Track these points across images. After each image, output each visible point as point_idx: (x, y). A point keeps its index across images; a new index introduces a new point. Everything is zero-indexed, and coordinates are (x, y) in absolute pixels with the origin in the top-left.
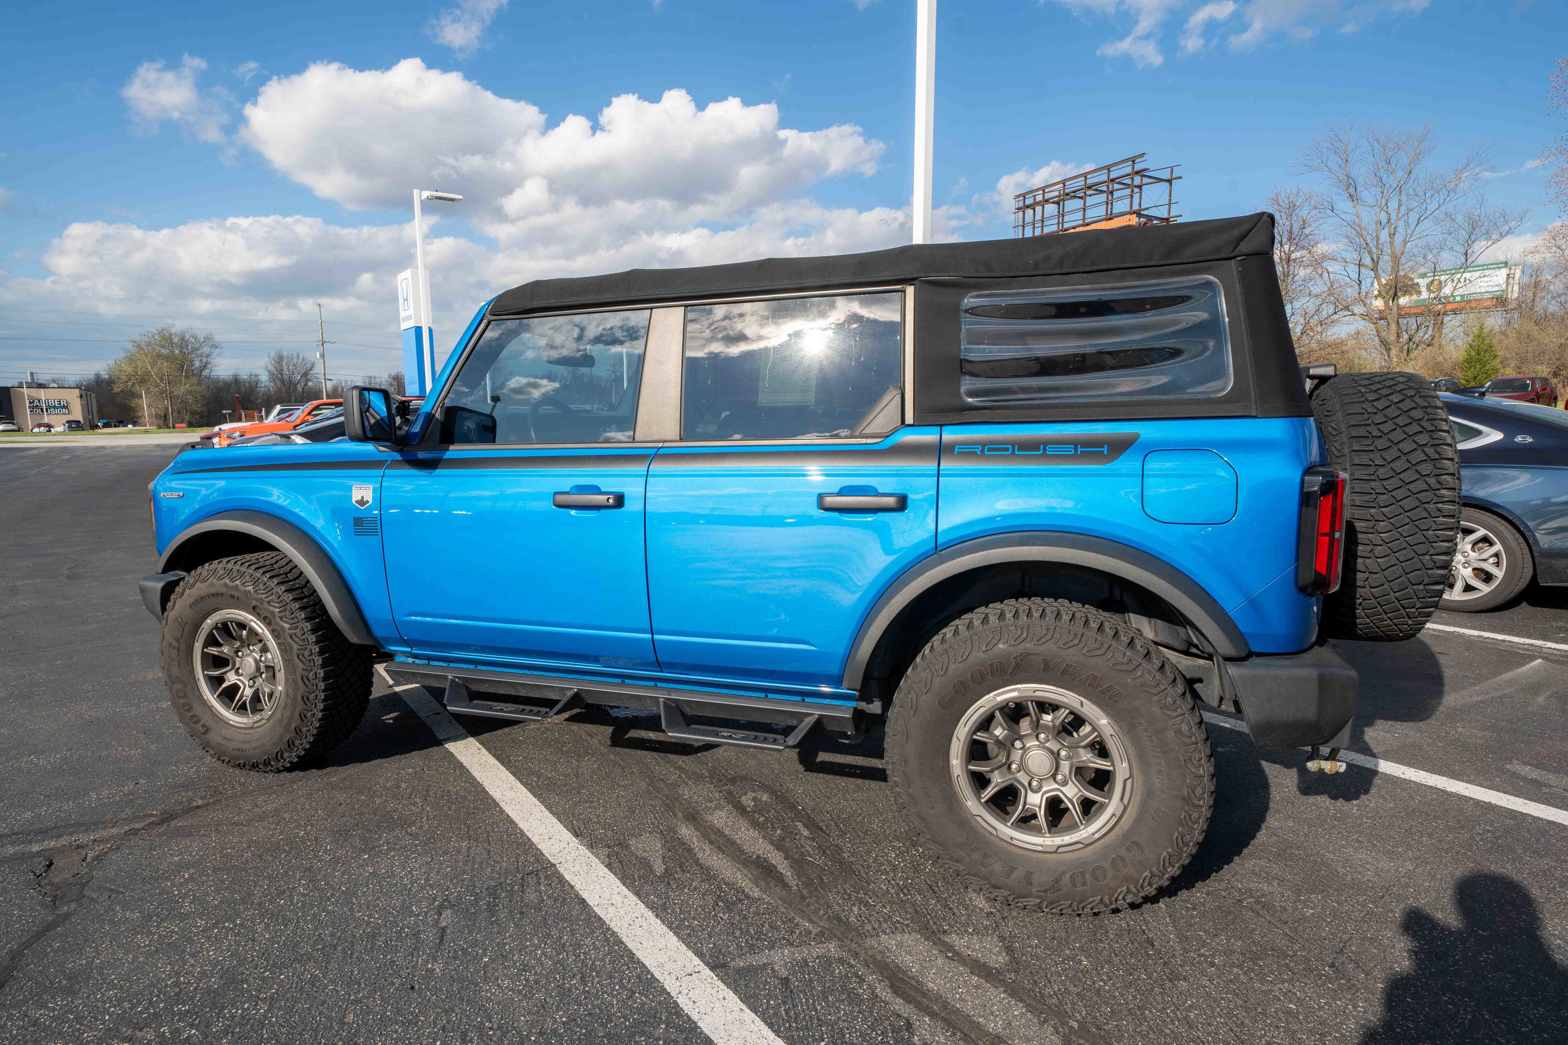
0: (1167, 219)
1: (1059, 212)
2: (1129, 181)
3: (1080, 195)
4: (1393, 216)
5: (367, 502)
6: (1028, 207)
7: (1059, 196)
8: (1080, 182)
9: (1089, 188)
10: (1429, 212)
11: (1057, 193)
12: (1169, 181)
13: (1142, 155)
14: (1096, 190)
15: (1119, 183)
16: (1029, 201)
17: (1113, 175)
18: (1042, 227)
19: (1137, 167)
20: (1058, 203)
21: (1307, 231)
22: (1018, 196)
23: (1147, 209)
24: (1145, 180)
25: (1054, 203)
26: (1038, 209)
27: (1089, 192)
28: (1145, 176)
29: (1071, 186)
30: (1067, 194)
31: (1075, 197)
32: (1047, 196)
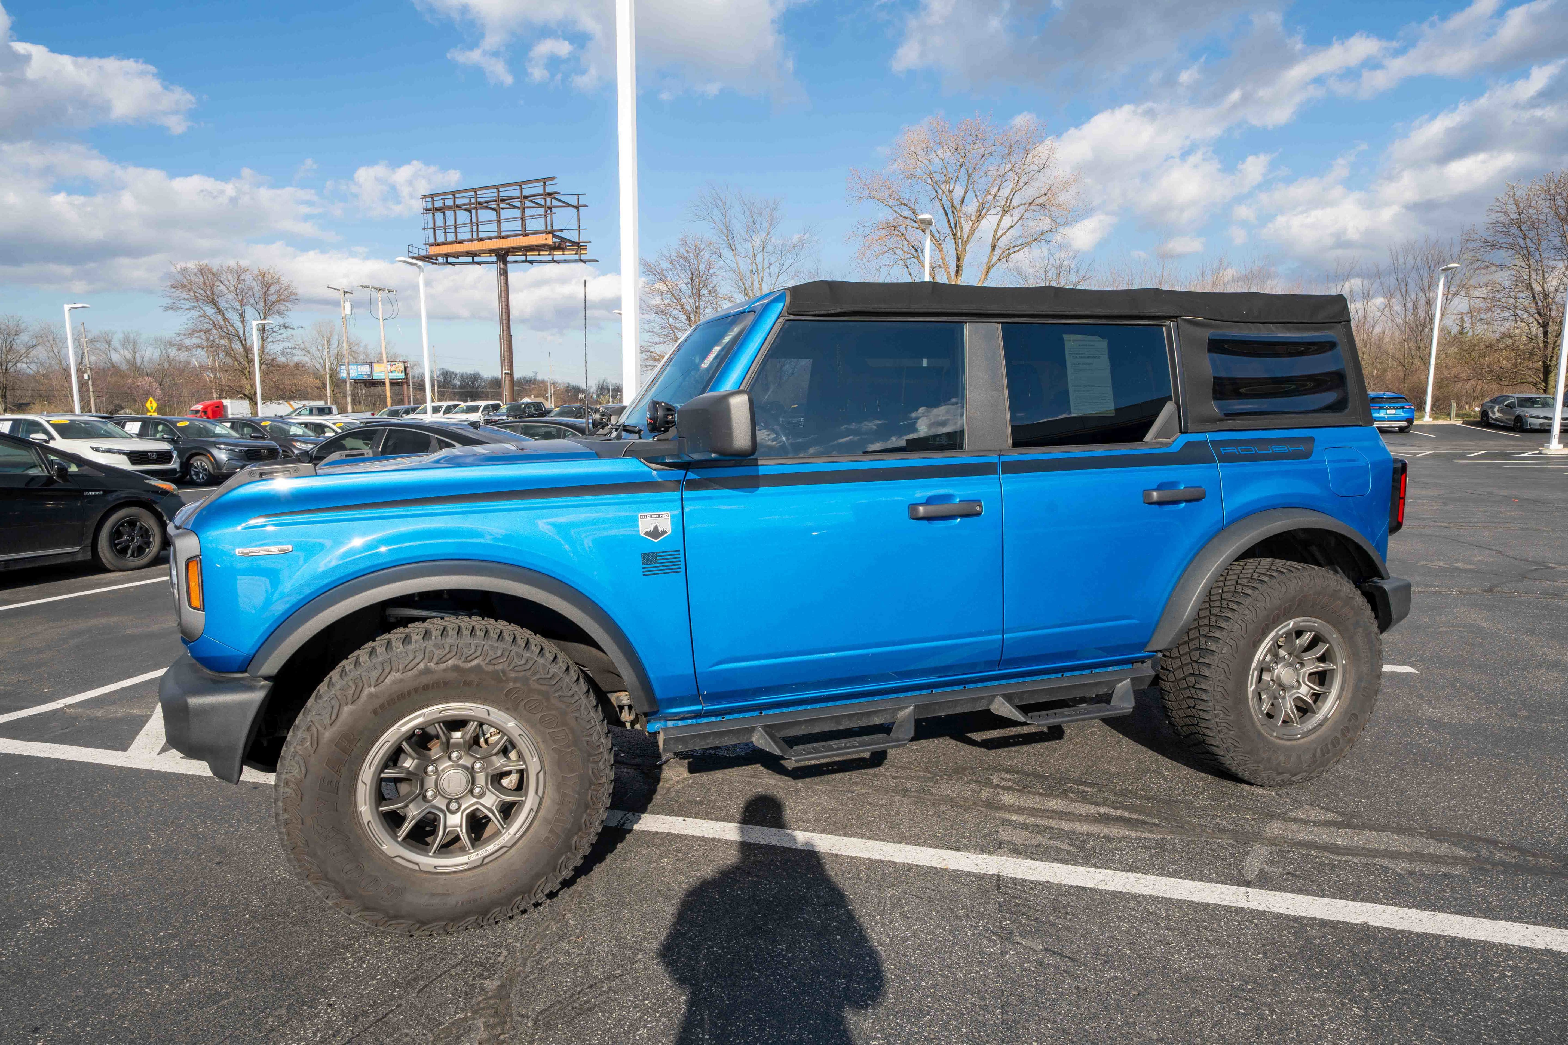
0: (579, 243)
1: (471, 220)
2: (542, 202)
3: (493, 206)
4: (760, 267)
5: (664, 532)
6: (437, 209)
7: (470, 204)
8: (492, 194)
9: (503, 201)
10: (784, 268)
11: (467, 201)
12: (577, 207)
13: (552, 178)
14: (509, 204)
15: (532, 201)
16: (439, 204)
17: (526, 192)
18: (456, 232)
19: (549, 189)
20: (470, 211)
21: (711, 271)
22: (425, 197)
23: (561, 230)
24: (555, 203)
25: (466, 210)
26: (449, 214)
27: (502, 205)
28: (556, 199)
29: (483, 196)
30: (480, 204)
31: (487, 208)
32: (458, 202)
